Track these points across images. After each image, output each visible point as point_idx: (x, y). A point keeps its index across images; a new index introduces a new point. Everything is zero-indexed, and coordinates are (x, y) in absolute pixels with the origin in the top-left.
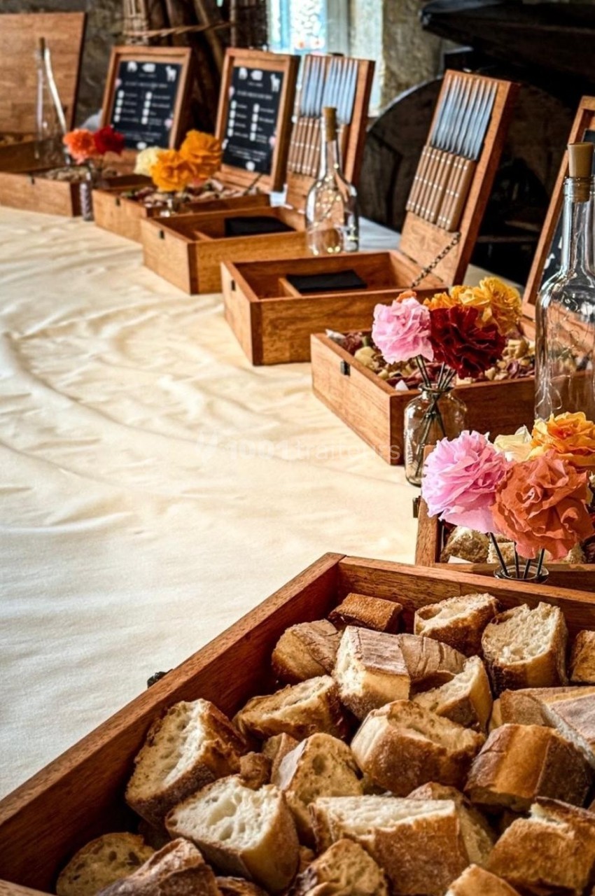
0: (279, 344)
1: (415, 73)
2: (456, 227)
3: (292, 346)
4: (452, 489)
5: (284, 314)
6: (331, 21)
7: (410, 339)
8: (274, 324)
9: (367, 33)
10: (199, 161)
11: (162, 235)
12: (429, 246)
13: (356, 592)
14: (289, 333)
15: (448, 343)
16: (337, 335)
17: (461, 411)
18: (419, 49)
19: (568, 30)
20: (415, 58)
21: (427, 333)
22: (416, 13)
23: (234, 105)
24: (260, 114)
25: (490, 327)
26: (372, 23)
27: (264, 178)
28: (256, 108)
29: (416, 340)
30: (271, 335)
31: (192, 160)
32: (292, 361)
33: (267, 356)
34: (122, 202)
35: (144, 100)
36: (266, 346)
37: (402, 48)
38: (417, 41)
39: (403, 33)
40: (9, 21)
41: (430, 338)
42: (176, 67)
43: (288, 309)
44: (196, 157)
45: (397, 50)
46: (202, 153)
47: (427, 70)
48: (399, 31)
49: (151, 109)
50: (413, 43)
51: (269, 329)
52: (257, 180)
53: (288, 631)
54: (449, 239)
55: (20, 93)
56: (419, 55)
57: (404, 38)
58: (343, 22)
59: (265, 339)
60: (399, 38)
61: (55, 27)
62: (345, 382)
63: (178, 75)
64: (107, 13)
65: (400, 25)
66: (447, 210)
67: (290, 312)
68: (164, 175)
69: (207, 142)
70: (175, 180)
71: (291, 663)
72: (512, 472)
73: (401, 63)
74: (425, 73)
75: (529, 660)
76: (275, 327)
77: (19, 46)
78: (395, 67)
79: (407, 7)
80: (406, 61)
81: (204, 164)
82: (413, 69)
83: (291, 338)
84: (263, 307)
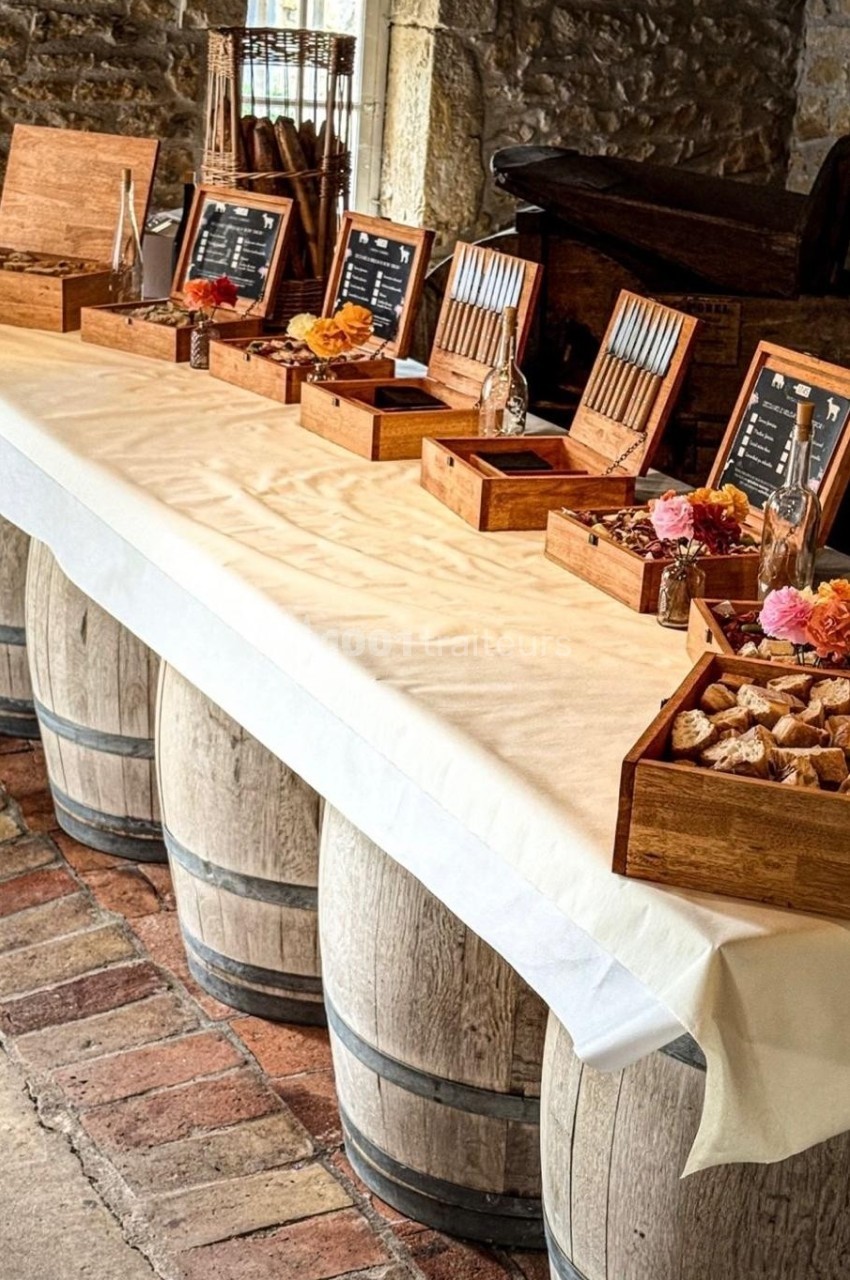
0: (501, 515)
1: (456, 212)
2: (643, 428)
3: (511, 517)
4: (783, 617)
5: (509, 491)
6: (365, 145)
7: (681, 525)
8: (499, 498)
9: (405, 164)
10: (354, 332)
11: (337, 403)
12: (608, 438)
13: (728, 672)
14: (510, 506)
15: (708, 529)
16: (570, 512)
17: (701, 576)
18: (462, 188)
19: (648, 206)
20: (458, 195)
21: (692, 521)
22: (463, 151)
23: (351, 266)
24: (383, 281)
25: (730, 519)
26: (414, 155)
27: (390, 344)
28: (380, 275)
29: (684, 527)
30: (496, 507)
31: (348, 330)
32: (509, 529)
33: (491, 523)
34: (253, 357)
35: (236, 244)
36: (491, 516)
37: (445, 186)
38: (461, 178)
39: (447, 170)
40: (68, 137)
41: (693, 525)
42: (276, 217)
43: (510, 486)
44: (352, 327)
45: (439, 187)
46: (358, 325)
47: (469, 210)
48: (443, 167)
49: (242, 253)
50: (457, 181)
51: (495, 502)
52: (383, 346)
53: (710, 687)
54: (636, 437)
55: (77, 215)
56: (462, 194)
57: (448, 175)
58: (376, 149)
59: (491, 510)
60: (442, 175)
61: (122, 151)
62: (589, 551)
63: (275, 224)
64: (142, 125)
65: (445, 161)
66: (634, 413)
67: (514, 489)
68: (321, 342)
69: (361, 314)
70: (331, 347)
71: (713, 703)
72: (813, 610)
73: (443, 201)
74: (466, 214)
75: (839, 703)
76: (500, 500)
77: (78, 165)
78: (436, 205)
79: (454, 144)
80: (449, 199)
81: (358, 335)
82: (454, 208)
83: (512, 510)
84: (493, 485)
